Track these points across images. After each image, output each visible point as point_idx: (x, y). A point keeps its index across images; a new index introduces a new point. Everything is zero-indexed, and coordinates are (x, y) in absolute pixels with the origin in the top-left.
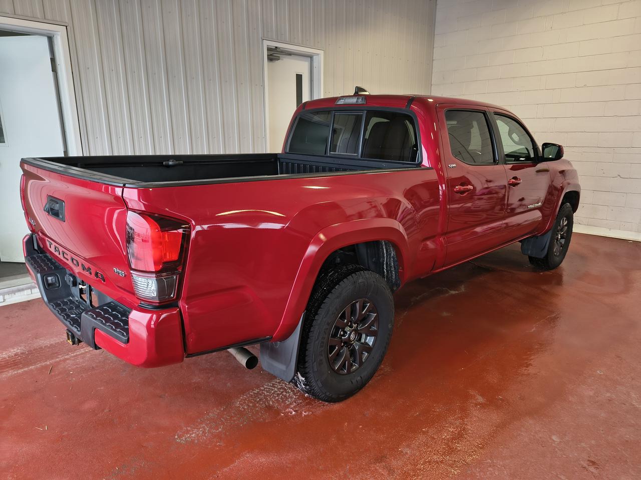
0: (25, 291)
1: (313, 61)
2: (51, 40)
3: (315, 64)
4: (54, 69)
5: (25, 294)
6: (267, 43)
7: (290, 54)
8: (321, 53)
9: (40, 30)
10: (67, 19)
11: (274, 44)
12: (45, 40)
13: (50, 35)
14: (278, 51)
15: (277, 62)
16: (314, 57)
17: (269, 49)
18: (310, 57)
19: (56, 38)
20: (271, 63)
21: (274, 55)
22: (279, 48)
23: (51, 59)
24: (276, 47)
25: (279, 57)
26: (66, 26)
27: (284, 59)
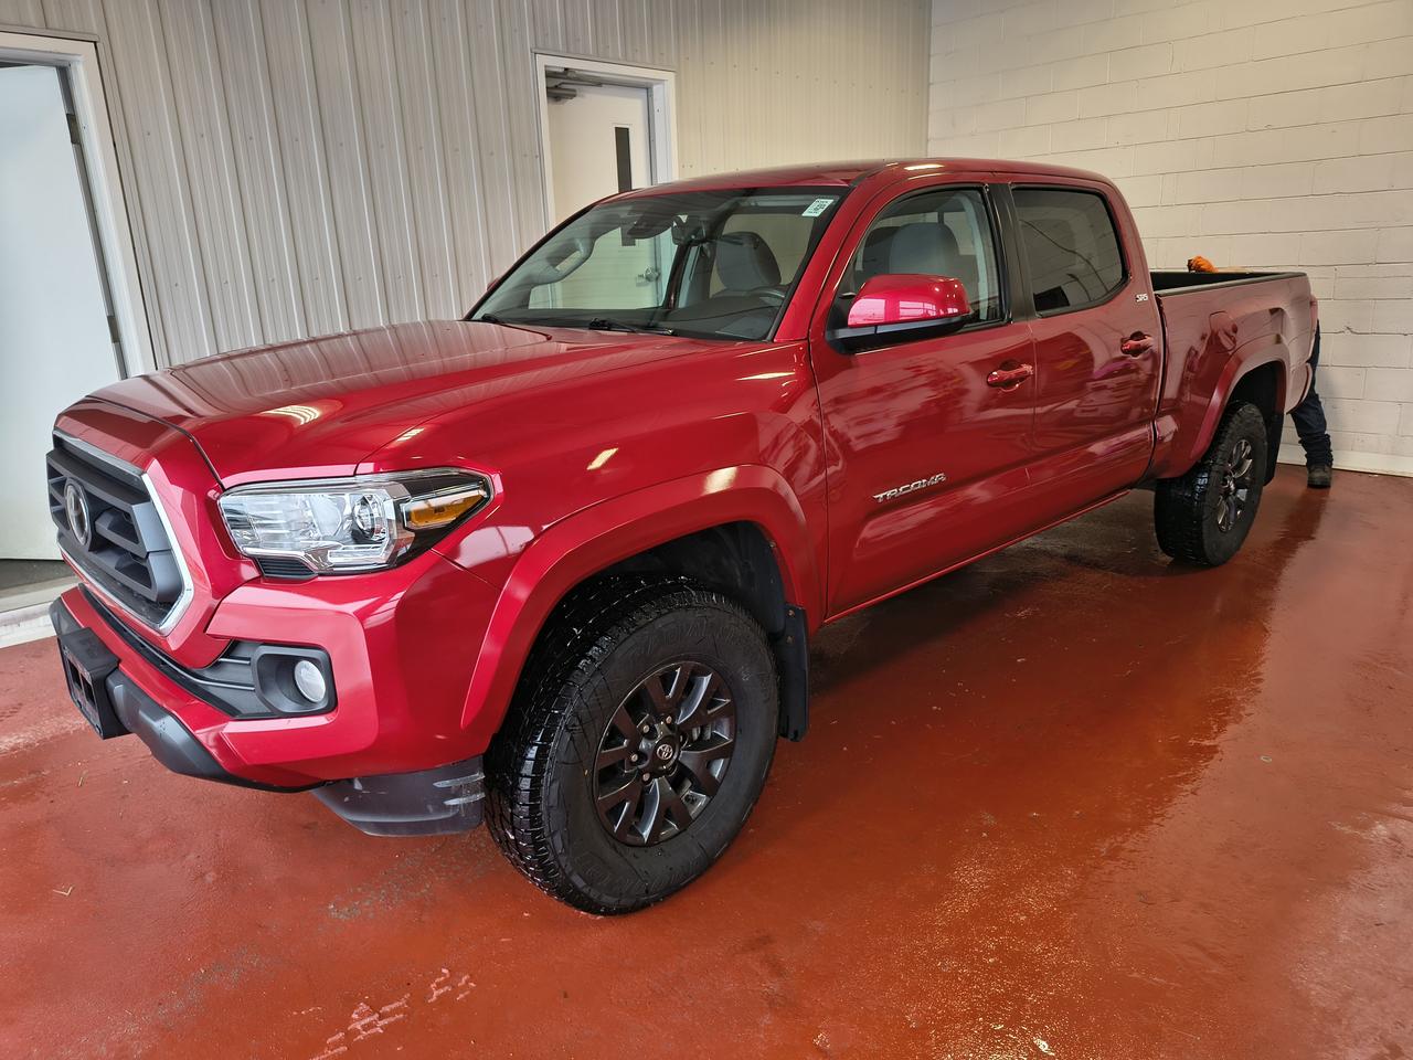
0: (41, 619)
1: (652, 95)
2: (64, 73)
3: (657, 104)
4: (76, 139)
5: (41, 624)
6: (544, 62)
7: (598, 83)
8: (670, 77)
9: (37, 53)
10: (94, 26)
11: (559, 64)
12: (51, 75)
13: (62, 64)
14: (570, 79)
15: (569, 102)
16: (655, 88)
17: (550, 75)
18: (647, 88)
19: (76, 68)
20: (556, 106)
21: (561, 87)
22: (573, 71)
23: (67, 115)
24: (566, 69)
25: (574, 91)
26: (95, 43)
27: (588, 95)
